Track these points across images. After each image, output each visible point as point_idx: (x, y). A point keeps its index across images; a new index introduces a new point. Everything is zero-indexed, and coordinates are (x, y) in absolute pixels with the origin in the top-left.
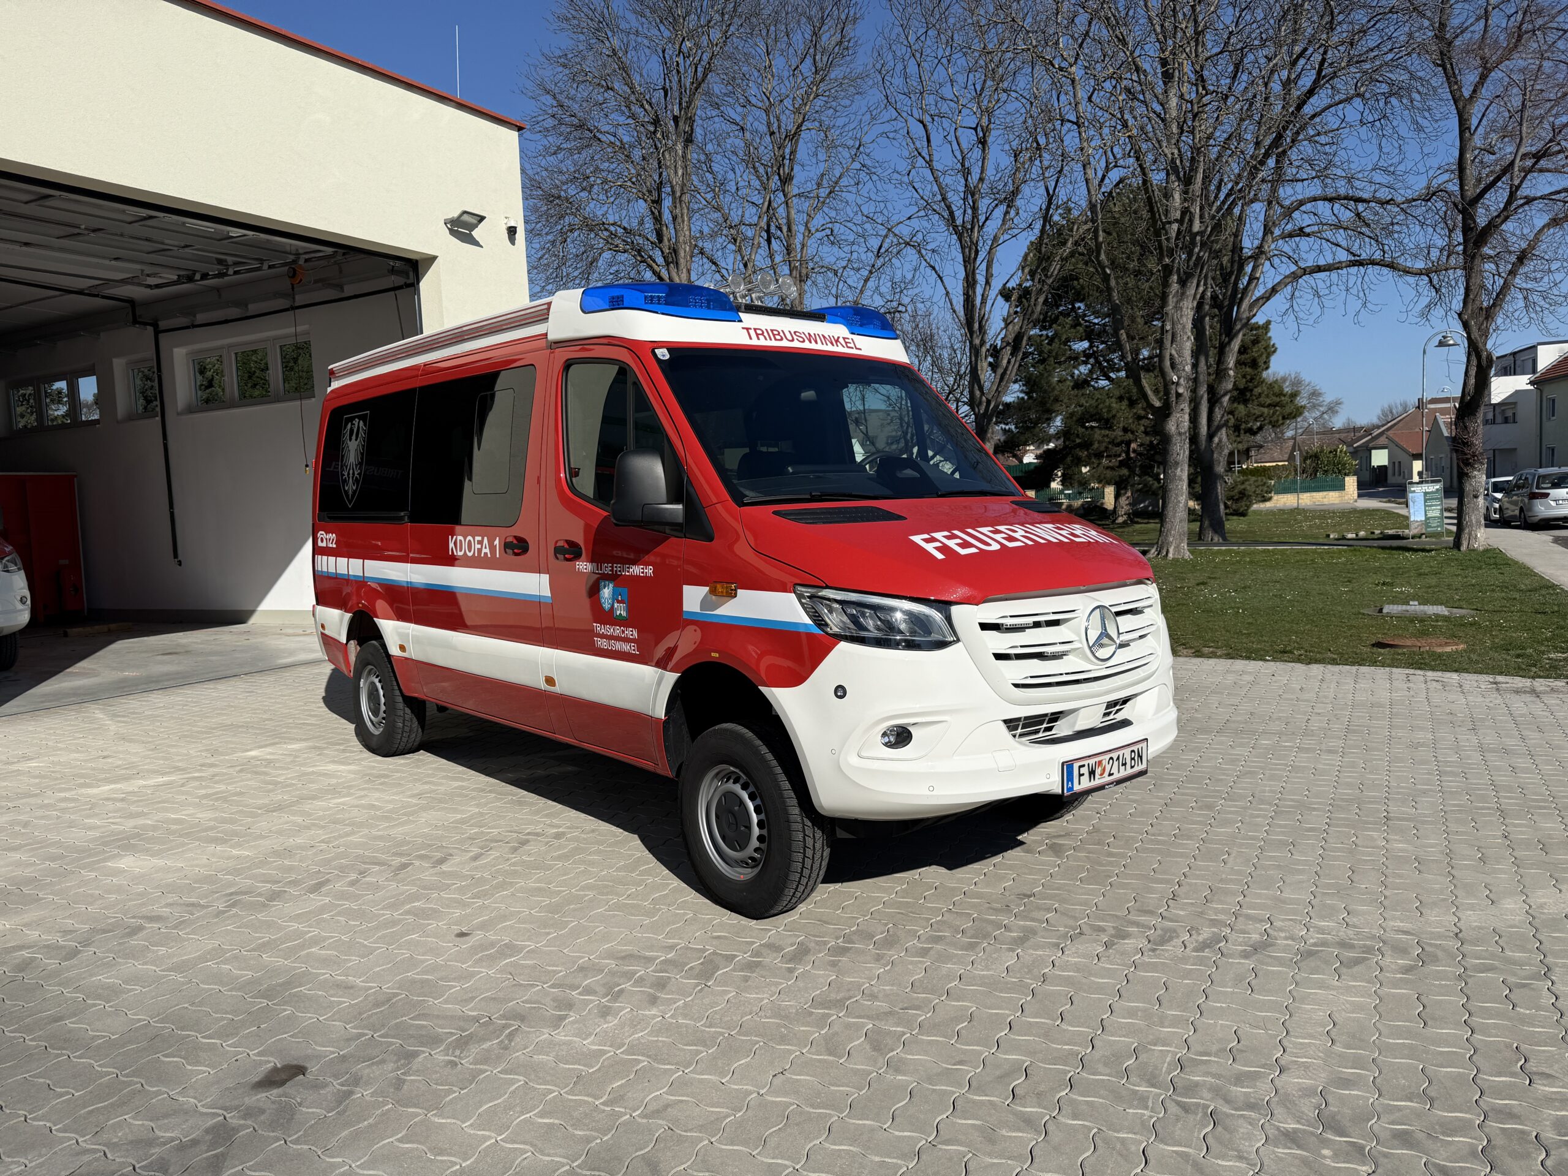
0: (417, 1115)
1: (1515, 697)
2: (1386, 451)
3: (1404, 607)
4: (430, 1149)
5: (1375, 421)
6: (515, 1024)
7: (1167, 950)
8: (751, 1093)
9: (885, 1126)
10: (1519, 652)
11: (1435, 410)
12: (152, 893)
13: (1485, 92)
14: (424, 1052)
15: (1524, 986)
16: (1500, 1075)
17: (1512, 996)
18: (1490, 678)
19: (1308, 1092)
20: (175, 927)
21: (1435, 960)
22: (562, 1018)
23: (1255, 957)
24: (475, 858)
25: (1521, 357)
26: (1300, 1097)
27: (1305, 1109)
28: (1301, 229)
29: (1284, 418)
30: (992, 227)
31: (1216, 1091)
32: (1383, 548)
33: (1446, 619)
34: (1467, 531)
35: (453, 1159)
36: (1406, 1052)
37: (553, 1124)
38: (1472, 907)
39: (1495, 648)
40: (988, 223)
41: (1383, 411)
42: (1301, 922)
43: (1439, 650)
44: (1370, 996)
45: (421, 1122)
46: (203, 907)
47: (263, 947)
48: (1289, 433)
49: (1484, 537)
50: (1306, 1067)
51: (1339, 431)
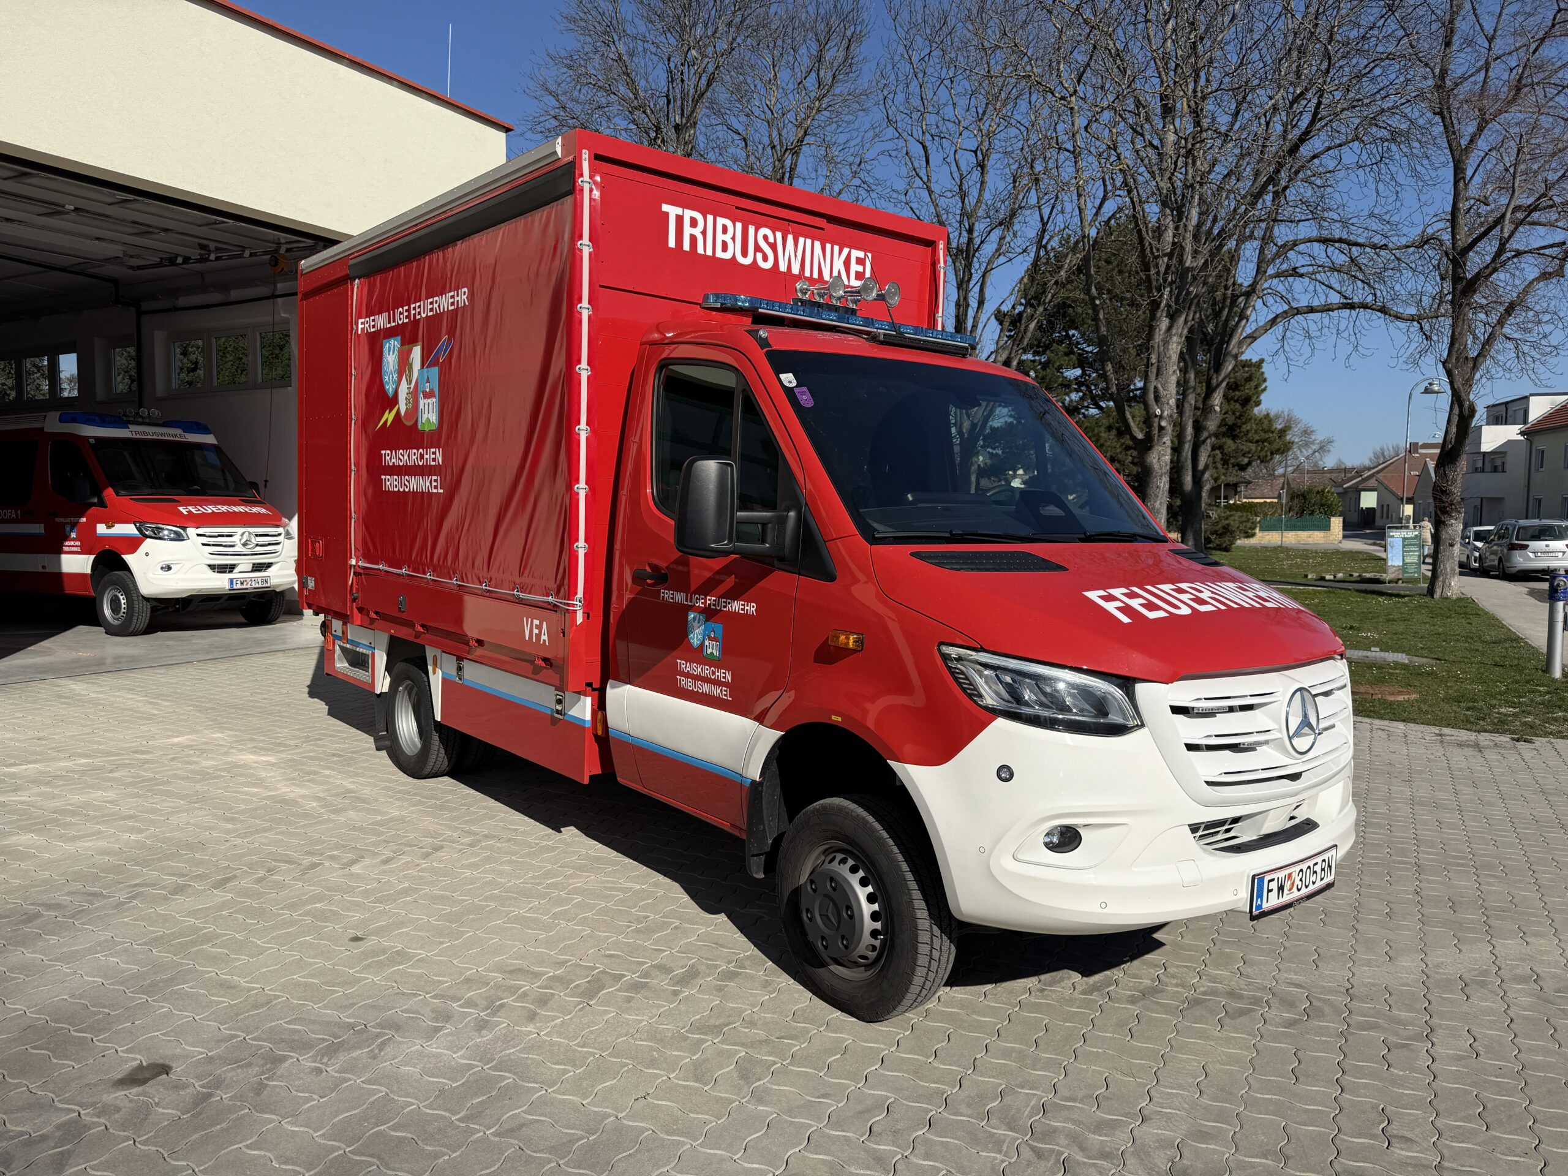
0: (271, 1121)
1: (1457, 750)
2: (1375, 494)
3: (1365, 653)
4: (276, 1158)
5: (1367, 463)
6: (389, 1033)
7: (1055, 991)
8: (609, 1116)
9: (736, 1157)
10: (1471, 704)
11: (1426, 455)
12: (56, 881)
13: (1482, 144)
14: (292, 1057)
15: (1404, 1046)
16: (1360, 1136)
17: (1389, 1057)
18: (1436, 730)
19: (1164, 1144)
20: (73, 916)
21: (1321, 1014)
22: (437, 1030)
23: (1141, 1004)
24: (386, 861)
25: (1512, 408)
26: (1157, 1148)
27: (1158, 1161)
28: (1294, 269)
29: (1272, 454)
30: (988, 249)
31: (1076, 1140)
32: (1358, 591)
33: (1404, 667)
34: (1441, 579)
35: (297, 1168)
36: (1271, 1108)
37: (405, 1138)
38: (1369, 963)
39: (1447, 699)
40: (984, 246)
41: (1375, 454)
42: (1195, 969)
43: (1391, 698)
44: (1248, 1048)
45: (274, 1129)
46: (105, 897)
47: (158, 941)
48: (1280, 471)
49: (1457, 585)
50: (1169, 1117)
51: (1331, 471)
